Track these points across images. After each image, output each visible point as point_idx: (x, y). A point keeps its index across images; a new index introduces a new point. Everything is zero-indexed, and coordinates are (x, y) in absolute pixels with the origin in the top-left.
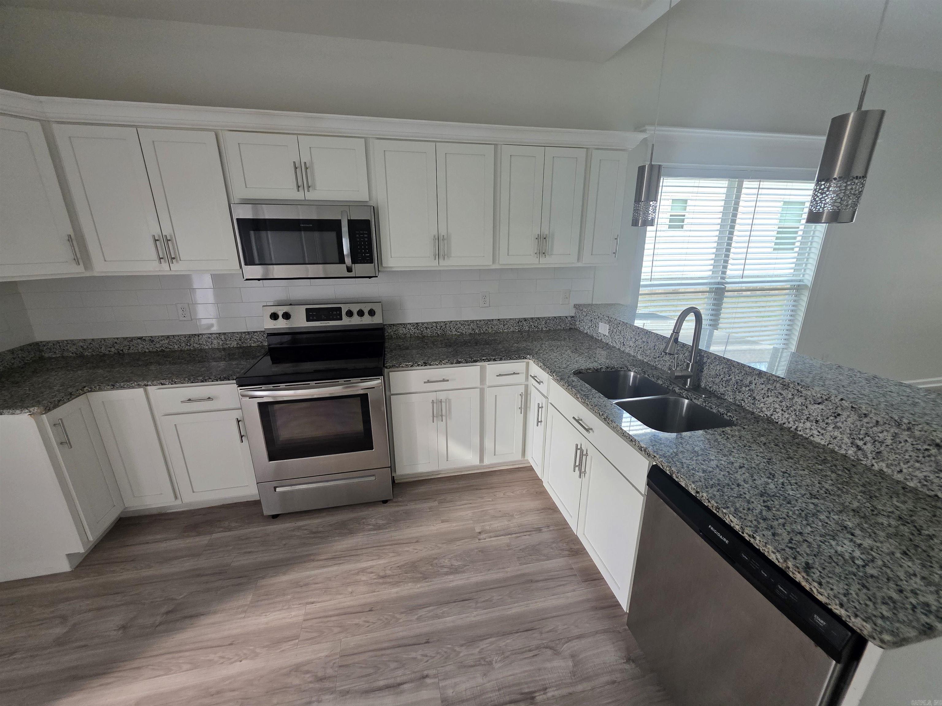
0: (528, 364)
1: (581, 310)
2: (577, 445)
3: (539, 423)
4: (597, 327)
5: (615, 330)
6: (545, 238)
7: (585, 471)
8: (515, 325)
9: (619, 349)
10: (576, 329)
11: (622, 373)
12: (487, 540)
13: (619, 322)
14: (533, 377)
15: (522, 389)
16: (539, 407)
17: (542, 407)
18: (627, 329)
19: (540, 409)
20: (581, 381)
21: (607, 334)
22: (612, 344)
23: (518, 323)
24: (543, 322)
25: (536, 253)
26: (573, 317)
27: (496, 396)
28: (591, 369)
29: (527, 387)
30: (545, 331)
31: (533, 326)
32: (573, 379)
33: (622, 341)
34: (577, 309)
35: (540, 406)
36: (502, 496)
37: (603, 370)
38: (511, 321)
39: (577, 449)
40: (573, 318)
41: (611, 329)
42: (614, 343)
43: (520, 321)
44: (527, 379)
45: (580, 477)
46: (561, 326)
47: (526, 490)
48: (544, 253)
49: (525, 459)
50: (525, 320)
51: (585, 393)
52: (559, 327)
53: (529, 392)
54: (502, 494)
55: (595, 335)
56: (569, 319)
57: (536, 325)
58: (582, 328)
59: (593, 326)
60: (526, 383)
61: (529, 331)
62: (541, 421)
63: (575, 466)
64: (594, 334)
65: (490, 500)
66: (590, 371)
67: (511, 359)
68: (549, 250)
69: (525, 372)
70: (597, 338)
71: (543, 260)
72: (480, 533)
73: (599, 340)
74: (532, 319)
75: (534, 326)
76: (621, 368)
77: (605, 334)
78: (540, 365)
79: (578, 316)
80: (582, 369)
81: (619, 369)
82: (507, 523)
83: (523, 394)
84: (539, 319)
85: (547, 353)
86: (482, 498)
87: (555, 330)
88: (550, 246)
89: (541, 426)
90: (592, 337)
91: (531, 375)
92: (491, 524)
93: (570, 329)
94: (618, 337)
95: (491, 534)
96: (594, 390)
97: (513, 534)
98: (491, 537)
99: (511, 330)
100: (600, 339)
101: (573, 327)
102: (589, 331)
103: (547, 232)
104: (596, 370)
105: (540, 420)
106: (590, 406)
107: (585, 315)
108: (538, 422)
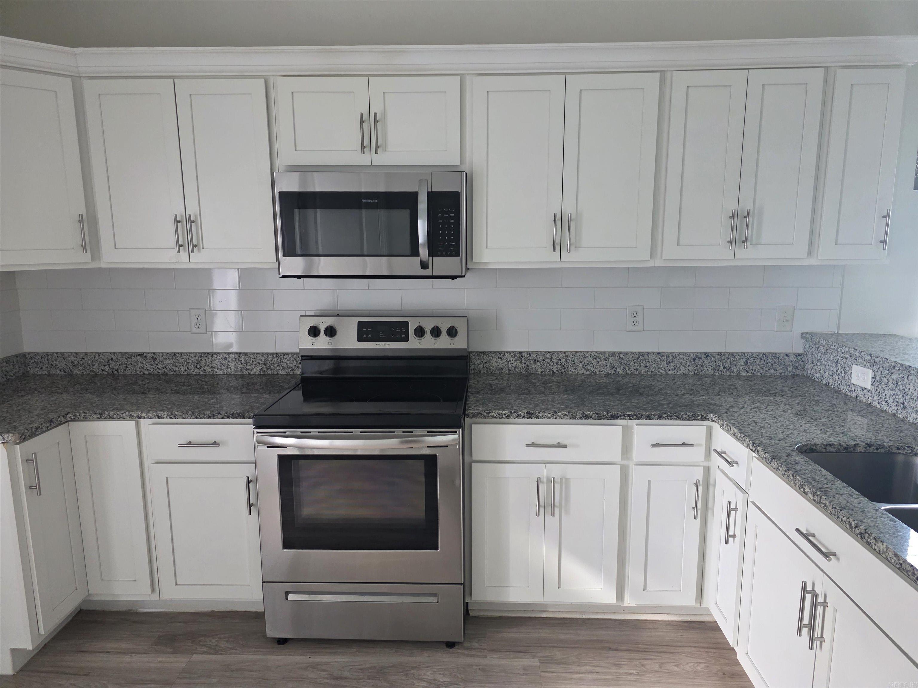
0: (710, 429)
1: (816, 343)
2: (804, 584)
3: (731, 539)
4: (847, 372)
5: (885, 380)
6: (745, 217)
7: (822, 636)
8: (688, 364)
9: (894, 415)
10: (807, 377)
11: (900, 458)
13: (893, 364)
14: (720, 454)
15: (698, 474)
16: (730, 509)
17: (736, 509)
18: (910, 378)
19: (733, 513)
20: (813, 464)
21: (869, 387)
22: (878, 406)
23: (694, 360)
24: (742, 362)
25: (729, 242)
26: (799, 355)
27: (649, 482)
28: (833, 445)
29: (707, 471)
30: (744, 377)
31: (721, 368)
32: (797, 459)
33: (901, 401)
34: (807, 340)
35: (733, 506)
36: (656, 669)
37: (861, 449)
38: (681, 356)
39: (804, 591)
40: (799, 358)
41: (877, 378)
42: (884, 403)
43: (697, 357)
44: (708, 456)
45: (811, 647)
46: (775, 370)
47: (703, 665)
48: (743, 242)
49: (704, 605)
50: (707, 355)
51: (821, 486)
52: (772, 372)
53: (711, 481)
54: (657, 666)
55: (844, 389)
56: (792, 358)
57: (727, 365)
58: (818, 375)
59: (839, 372)
60: (706, 464)
61: (714, 375)
62: (734, 536)
63: (801, 625)
64: (842, 387)
65: (634, 672)
66: (833, 450)
67: (678, 418)
68: (754, 236)
69: (703, 442)
70: (848, 393)
71: (741, 253)
73: (851, 397)
74: (720, 354)
75: (724, 368)
76: (898, 449)
77: (864, 386)
78: (732, 432)
79: (809, 354)
80: (816, 445)
81: (894, 450)
83: (701, 482)
84: (733, 355)
85: (747, 412)
86: (619, 666)
87: (764, 377)
88: (754, 230)
89: (734, 544)
90: (838, 392)
91: (715, 450)
93: (794, 376)
94: (893, 392)
96: (840, 482)
99: (681, 372)
100: (854, 395)
101: (800, 373)
102: (831, 381)
103: (749, 207)
104: (845, 448)
105: (731, 533)
106: (830, 508)
107: (824, 351)
108: (728, 536)
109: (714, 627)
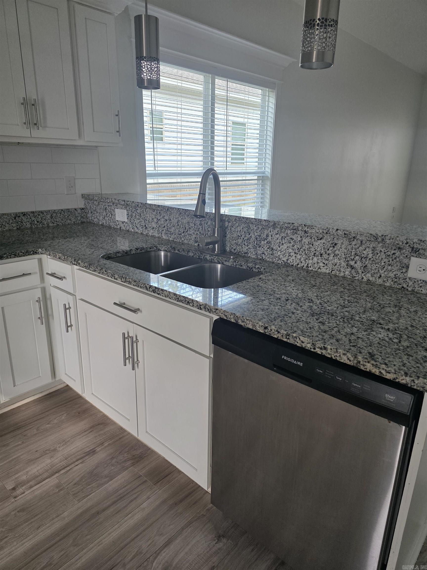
0: (40, 260)
1: (91, 200)
2: (124, 334)
3: (69, 328)
4: (113, 214)
5: (134, 214)
6: (33, 105)
7: (138, 360)
8: (11, 221)
9: (142, 234)
10: (90, 222)
11: (153, 254)
12: (26, 493)
13: (137, 204)
14: (53, 275)
15: (38, 294)
16: (66, 309)
17: (70, 308)
18: (147, 210)
19: (68, 311)
20: (114, 263)
21: (126, 220)
22: (133, 231)
23: (15, 218)
24: (49, 216)
25: (25, 123)
26: (83, 209)
27: (3, 308)
28: (120, 252)
29: (44, 290)
30: (52, 226)
31: (36, 222)
32: (104, 262)
33: (144, 225)
34: (86, 199)
35: (67, 307)
36: (35, 433)
37: (133, 252)
38: (5, 217)
39: (124, 338)
40: (83, 211)
41: (130, 214)
42: (135, 228)
43: (16, 216)
44: (42, 279)
45: (133, 369)
46: (70, 220)
47: (65, 415)
48: (35, 124)
49: (57, 379)
50: (24, 214)
51: (123, 272)
52: (69, 221)
53: (48, 296)
54: (35, 430)
55: (112, 224)
56: (79, 211)
57: (39, 220)
58: (96, 220)
59: (108, 215)
60: (42, 285)
61: (31, 228)
62: (71, 326)
63: (125, 359)
64: (111, 224)
65: (20, 443)
66: (120, 255)
67: (16, 256)
68: (42, 121)
69: (37, 270)
70: (115, 227)
71: (36, 133)
72: (14, 489)
73: (117, 229)
74: (33, 212)
75: (38, 222)
76: (151, 248)
77: (123, 220)
78: (58, 257)
79: (88, 207)
80: (111, 254)
81: (149, 250)
82: (49, 461)
83: (41, 299)
84: (42, 212)
85: (63, 244)
86: (7, 445)
87: (64, 225)
88: (42, 117)
89: (72, 332)
90: (110, 227)
91: (47, 274)
92: (27, 472)
93: (82, 223)
94: (139, 221)
95: (31, 483)
96: (132, 268)
97: (61, 470)
98: (31, 487)
99: (7, 228)
100: (119, 227)
101: (85, 220)
102: (104, 221)
103: (35, 97)
104: (126, 253)
105: (69, 324)
106: (133, 283)
107: (97, 204)
108: (67, 327)
109: (68, 388)
